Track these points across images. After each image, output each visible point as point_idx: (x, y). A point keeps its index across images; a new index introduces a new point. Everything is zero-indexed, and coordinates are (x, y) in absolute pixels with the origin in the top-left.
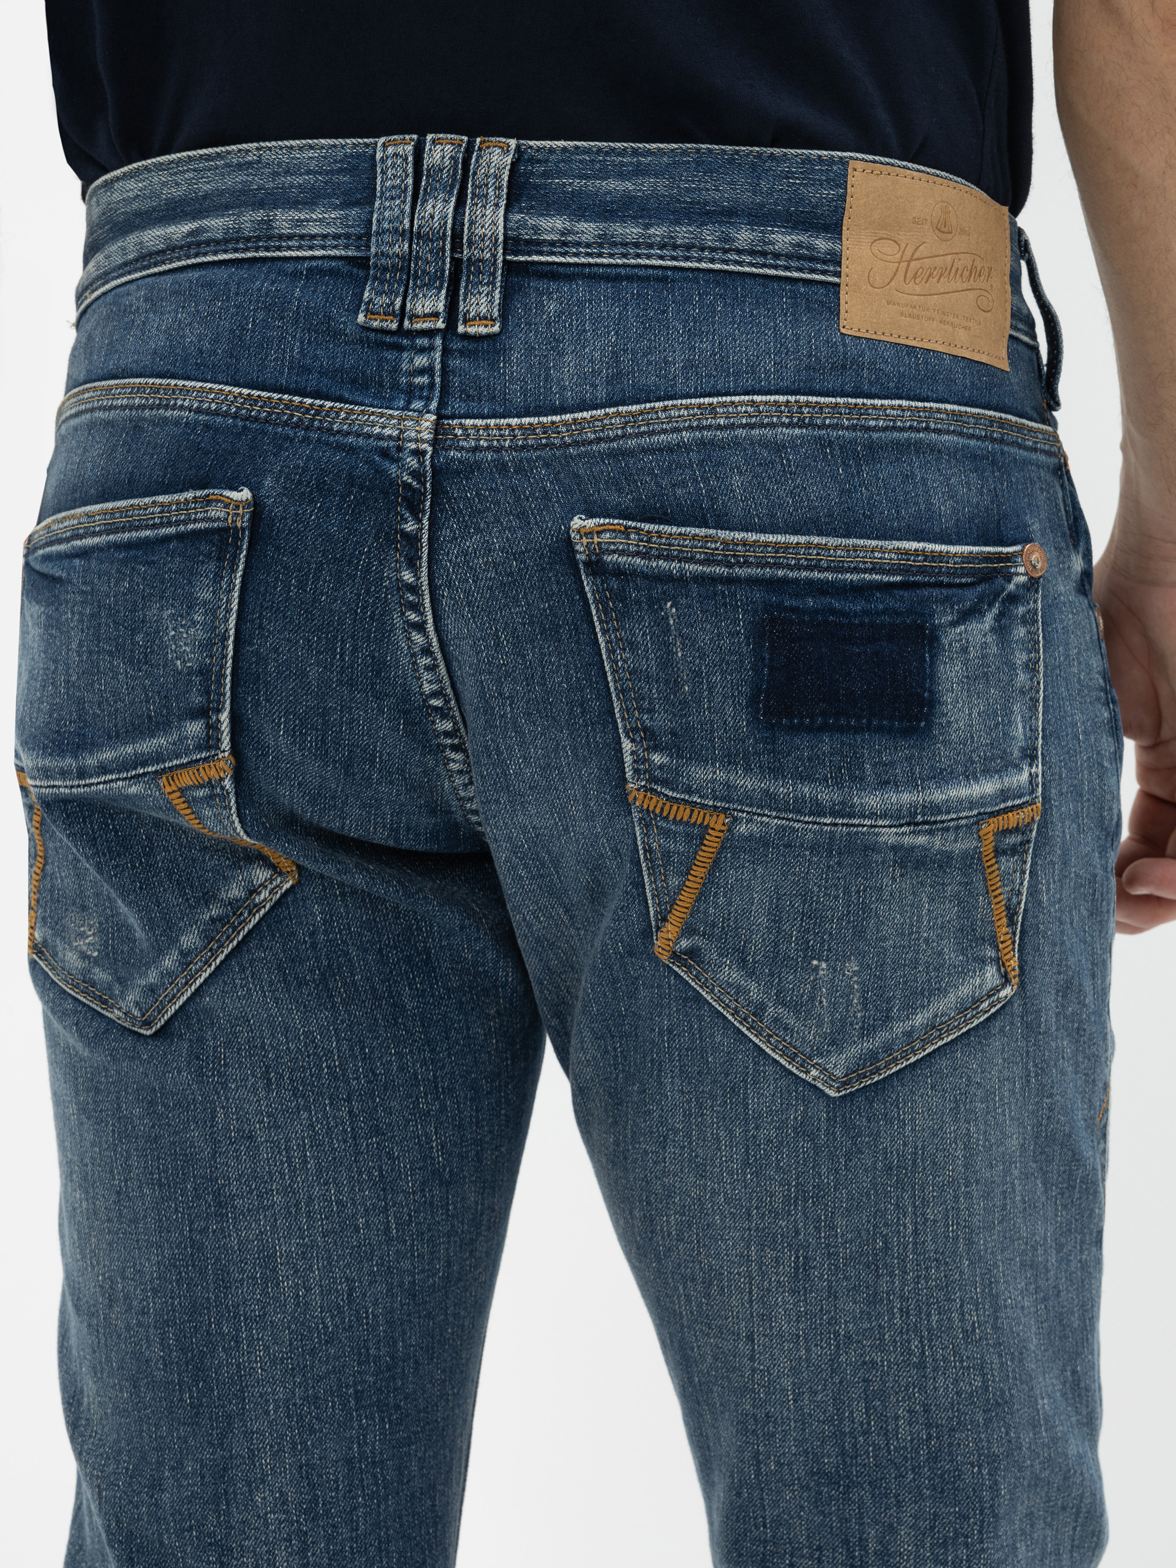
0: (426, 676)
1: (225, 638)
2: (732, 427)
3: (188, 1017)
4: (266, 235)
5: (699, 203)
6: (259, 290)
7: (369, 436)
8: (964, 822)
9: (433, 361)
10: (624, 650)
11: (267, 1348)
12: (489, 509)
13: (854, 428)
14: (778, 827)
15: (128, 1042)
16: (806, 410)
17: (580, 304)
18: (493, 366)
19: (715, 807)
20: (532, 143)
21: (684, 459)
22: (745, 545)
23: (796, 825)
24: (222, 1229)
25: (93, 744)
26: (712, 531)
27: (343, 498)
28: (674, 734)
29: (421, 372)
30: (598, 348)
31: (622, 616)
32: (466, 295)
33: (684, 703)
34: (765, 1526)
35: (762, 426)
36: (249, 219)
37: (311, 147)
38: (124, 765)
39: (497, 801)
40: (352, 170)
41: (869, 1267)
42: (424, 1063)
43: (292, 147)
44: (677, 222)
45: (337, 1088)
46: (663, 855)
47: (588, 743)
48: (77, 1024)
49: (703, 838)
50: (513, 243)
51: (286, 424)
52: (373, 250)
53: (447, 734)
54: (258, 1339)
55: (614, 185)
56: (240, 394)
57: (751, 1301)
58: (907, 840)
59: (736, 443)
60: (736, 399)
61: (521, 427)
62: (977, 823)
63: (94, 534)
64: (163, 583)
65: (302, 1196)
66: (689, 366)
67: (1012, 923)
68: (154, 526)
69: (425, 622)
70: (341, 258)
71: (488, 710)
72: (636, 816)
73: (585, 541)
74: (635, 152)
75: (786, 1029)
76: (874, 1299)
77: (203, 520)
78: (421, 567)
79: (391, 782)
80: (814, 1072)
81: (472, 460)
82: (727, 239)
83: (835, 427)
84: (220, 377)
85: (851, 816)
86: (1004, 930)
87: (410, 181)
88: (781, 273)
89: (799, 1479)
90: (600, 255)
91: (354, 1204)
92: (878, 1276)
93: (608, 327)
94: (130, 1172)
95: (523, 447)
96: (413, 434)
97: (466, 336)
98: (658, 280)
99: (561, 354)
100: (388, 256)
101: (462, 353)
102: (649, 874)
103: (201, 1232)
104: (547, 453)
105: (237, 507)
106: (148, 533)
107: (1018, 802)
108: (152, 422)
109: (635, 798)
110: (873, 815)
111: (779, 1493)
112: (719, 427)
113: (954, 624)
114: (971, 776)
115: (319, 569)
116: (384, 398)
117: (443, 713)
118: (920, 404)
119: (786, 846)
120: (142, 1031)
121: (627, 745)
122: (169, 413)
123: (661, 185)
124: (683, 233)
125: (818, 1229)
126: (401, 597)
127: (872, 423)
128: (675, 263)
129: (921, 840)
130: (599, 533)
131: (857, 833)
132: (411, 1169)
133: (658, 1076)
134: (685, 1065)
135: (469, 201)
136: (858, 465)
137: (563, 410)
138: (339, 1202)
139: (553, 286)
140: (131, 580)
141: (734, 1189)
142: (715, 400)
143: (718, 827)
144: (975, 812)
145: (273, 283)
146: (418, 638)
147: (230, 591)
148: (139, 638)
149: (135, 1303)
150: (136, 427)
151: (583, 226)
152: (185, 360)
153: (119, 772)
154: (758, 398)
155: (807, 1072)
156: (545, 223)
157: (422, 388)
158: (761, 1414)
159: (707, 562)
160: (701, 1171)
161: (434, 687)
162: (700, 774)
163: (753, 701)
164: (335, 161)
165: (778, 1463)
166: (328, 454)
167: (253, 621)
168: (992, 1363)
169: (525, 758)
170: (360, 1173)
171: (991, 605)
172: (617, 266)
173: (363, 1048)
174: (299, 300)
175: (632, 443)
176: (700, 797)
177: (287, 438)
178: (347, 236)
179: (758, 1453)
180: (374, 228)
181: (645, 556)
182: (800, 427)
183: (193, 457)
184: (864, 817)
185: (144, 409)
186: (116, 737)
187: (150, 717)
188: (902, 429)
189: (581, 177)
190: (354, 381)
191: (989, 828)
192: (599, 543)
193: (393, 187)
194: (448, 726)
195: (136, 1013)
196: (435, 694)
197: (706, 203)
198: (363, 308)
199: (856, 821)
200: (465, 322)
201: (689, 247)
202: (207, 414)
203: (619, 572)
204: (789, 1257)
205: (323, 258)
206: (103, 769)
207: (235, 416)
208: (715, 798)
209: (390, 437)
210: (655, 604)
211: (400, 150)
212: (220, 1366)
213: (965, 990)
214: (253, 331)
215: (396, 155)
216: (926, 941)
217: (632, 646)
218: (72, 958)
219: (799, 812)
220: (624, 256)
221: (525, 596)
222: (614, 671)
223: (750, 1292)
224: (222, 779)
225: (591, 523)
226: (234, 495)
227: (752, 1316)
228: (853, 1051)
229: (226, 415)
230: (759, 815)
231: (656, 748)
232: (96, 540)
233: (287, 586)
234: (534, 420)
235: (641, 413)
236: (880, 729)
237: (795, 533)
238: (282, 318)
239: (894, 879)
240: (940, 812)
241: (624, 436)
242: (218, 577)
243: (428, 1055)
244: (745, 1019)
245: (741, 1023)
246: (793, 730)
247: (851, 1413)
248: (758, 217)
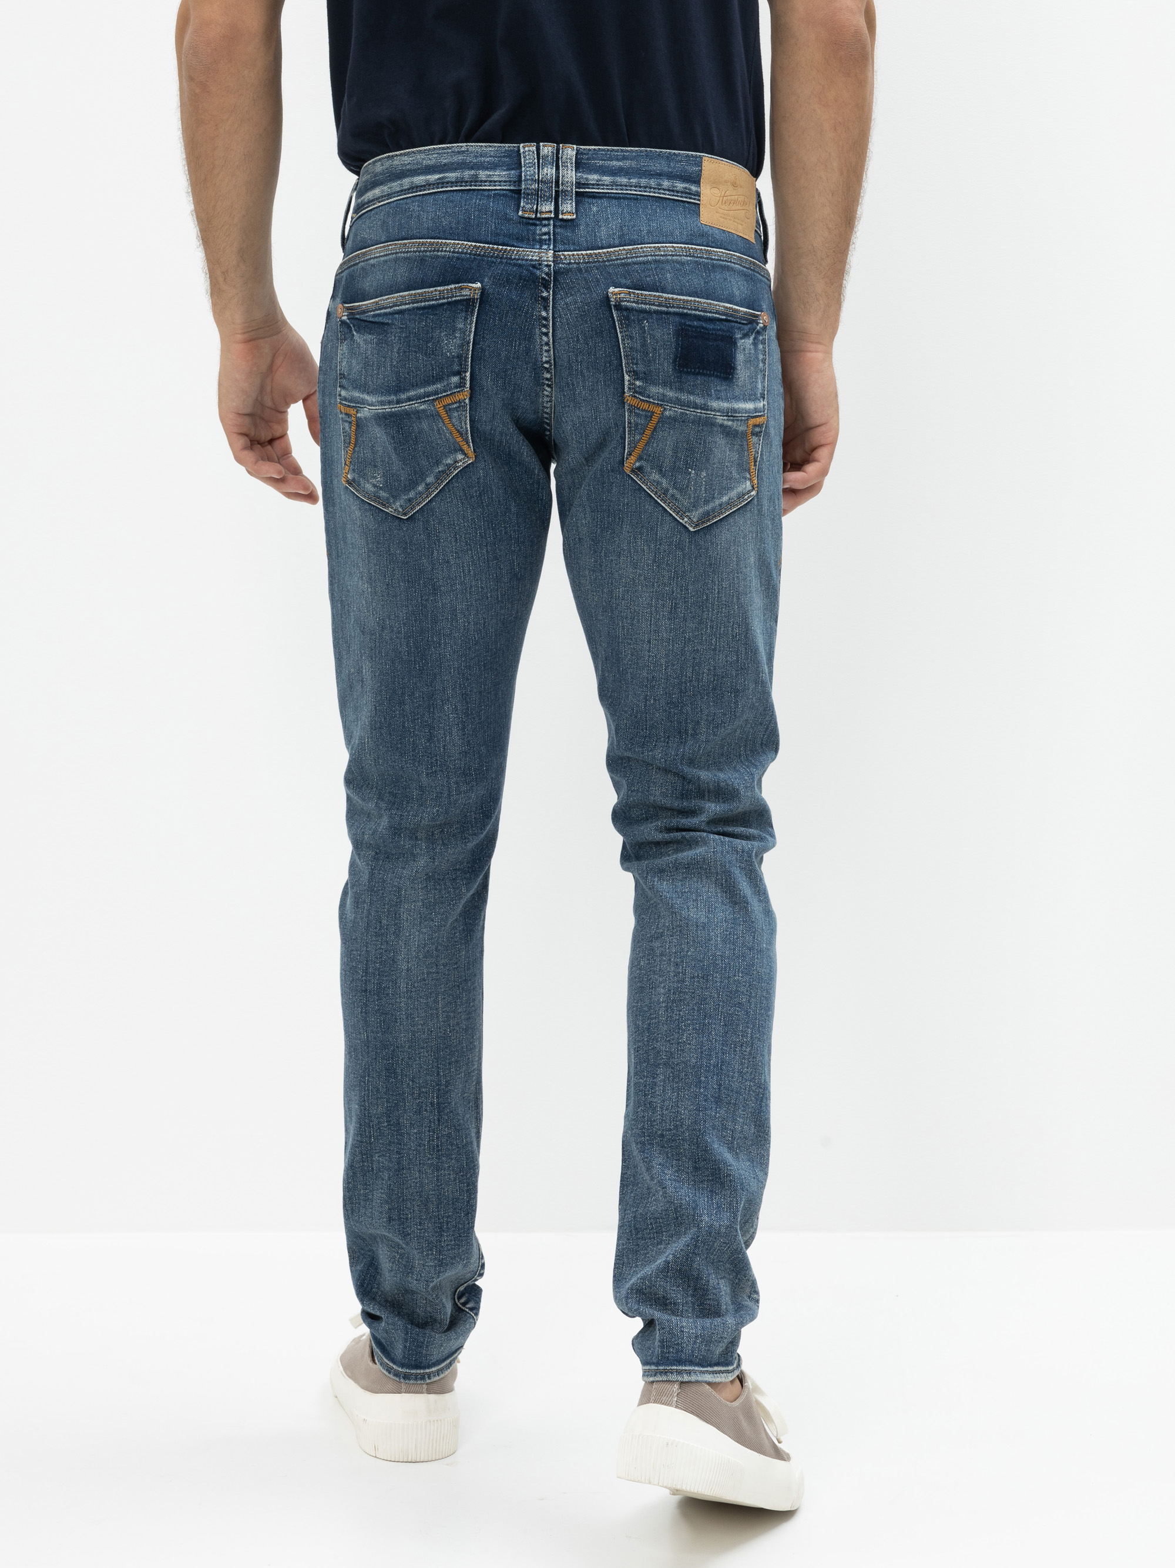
0: (545, 354)
1: (469, 343)
2: (666, 255)
3: (423, 512)
4: (475, 180)
5: (648, 171)
6: (475, 203)
7: (527, 260)
8: (743, 418)
9: (550, 230)
10: (628, 339)
11: (452, 647)
12: (575, 287)
13: (707, 258)
14: (681, 412)
15: (397, 523)
16: (691, 251)
17: (606, 208)
18: (573, 231)
19: (658, 404)
20: (581, 147)
21: (649, 267)
22: (672, 300)
23: (688, 412)
24: (435, 599)
25: (405, 390)
26: (661, 294)
27: (517, 285)
28: (645, 374)
29: (545, 234)
30: (614, 224)
31: (628, 326)
32: (562, 204)
33: (649, 361)
34: (646, 729)
35: (677, 255)
36: (467, 174)
37: (490, 146)
38: (419, 397)
39: (569, 406)
40: (509, 156)
41: (700, 608)
42: (514, 531)
43: (482, 146)
44: (641, 178)
45: (482, 541)
46: (635, 425)
47: (611, 378)
48: (372, 515)
49: (652, 417)
50: (579, 185)
51: (492, 257)
52: (523, 187)
53: (547, 379)
54: (448, 643)
55: (615, 163)
56: (471, 245)
57: (651, 625)
58: (726, 423)
59: (668, 261)
60: (667, 245)
61: (587, 254)
62: (747, 420)
63: (406, 304)
64: (441, 322)
65: (468, 585)
66: (649, 232)
67: (755, 465)
68: (436, 300)
69: (549, 332)
70: (508, 190)
71: (570, 368)
72: (627, 407)
73: (614, 297)
74: (622, 151)
75: (676, 500)
76: (700, 623)
77: (459, 296)
78: (549, 310)
79: (526, 400)
80: (686, 519)
81: (568, 268)
82: (660, 185)
83: (701, 257)
84: (461, 238)
85: (707, 410)
86: (753, 467)
87: (536, 160)
88: (679, 198)
89: (662, 706)
90: (612, 189)
91: (487, 588)
92: (703, 612)
93: (617, 216)
94: (394, 576)
95: (588, 262)
96: (545, 259)
97: (562, 220)
98: (635, 199)
99: (600, 227)
100: (530, 189)
101: (560, 226)
102: (628, 434)
103: (426, 601)
104: (597, 264)
105: (476, 290)
106: (434, 302)
107: (760, 414)
108: (431, 257)
109: (628, 400)
110: (714, 410)
111: (653, 714)
112: (661, 255)
113: (741, 338)
114: (745, 400)
115: (507, 312)
116: (530, 244)
117: (548, 370)
118: (728, 252)
119: (683, 422)
120: (402, 517)
121: (627, 377)
122: (439, 253)
123: (634, 164)
124: (644, 182)
125: (681, 590)
126: (540, 322)
127: (713, 257)
128: (641, 193)
129: (730, 423)
130: (619, 294)
131: (709, 417)
132: (507, 573)
133: (621, 524)
134: (632, 519)
135: (561, 168)
136: (710, 273)
137: (602, 248)
138: (482, 587)
139: (594, 201)
140: (426, 322)
141: (648, 573)
142: (660, 245)
143: (658, 412)
144: (747, 415)
145: (480, 200)
146: (545, 339)
147: (471, 324)
148: (430, 345)
149: (395, 629)
150: (422, 260)
151: (605, 178)
152: (444, 232)
153: (417, 400)
154: (675, 245)
155: (683, 519)
156: (591, 177)
157: (546, 240)
158: (650, 677)
159: (658, 306)
160: (635, 566)
161: (547, 359)
162: (654, 390)
163: (674, 361)
164: (502, 153)
165: (655, 700)
166: (510, 268)
167: (480, 335)
168: (741, 651)
169: (584, 387)
170: (489, 575)
171: (752, 334)
172: (619, 193)
173: (492, 525)
174: (493, 207)
175: (629, 260)
176: (653, 399)
177: (493, 262)
178: (510, 181)
179: (647, 695)
180: (523, 178)
181: (637, 303)
182: (690, 257)
183: (453, 271)
184: (712, 411)
185: (426, 252)
186: (415, 386)
187: (433, 376)
188: (723, 261)
189: (602, 160)
190: (517, 239)
191: (751, 422)
192: (620, 298)
193: (529, 163)
194: (548, 376)
195: (400, 510)
196: (547, 362)
197: (651, 171)
198: (521, 209)
199: (709, 412)
200: (562, 214)
201: (645, 187)
202: (458, 253)
203: (627, 309)
204: (669, 603)
205: (500, 190)
206: (409, 399)
207: (470, 254)
208: (658, 400)
209: (536, 260)
210: (640, 321)
211: (531, 148)
212: (432, 654)
213: (740, 489)
214: (474, 219)
215: (529, 151)
216: (727, 466)
217: (631, 338)
218: (369, 487)
219: (689, 407)
220: (622, 190)
221: (590, 320)
222: (624, 348)
223: (651, 621)
224: (465, 399)
225: (617, 290)
226: (474, 285)
227: (651, 631)
228: (701, 510)
229: (466, 253)
230: (674, 407)
231: (638, 379)
232: (407, 306)
233: (494, 320)
234: (592, 252)
235: (633, 249)
236: (717, 376)
237: (690, 296)
238: (486, 214)
239: (720, 439)
240: (736, 413)
241: (626, 258)
242: (466, 318)
243: (516, 528)
244: (660, 496)
245: (658, 498)
246: (688, 373)
247: (686, 673)
248: (671, 176)
